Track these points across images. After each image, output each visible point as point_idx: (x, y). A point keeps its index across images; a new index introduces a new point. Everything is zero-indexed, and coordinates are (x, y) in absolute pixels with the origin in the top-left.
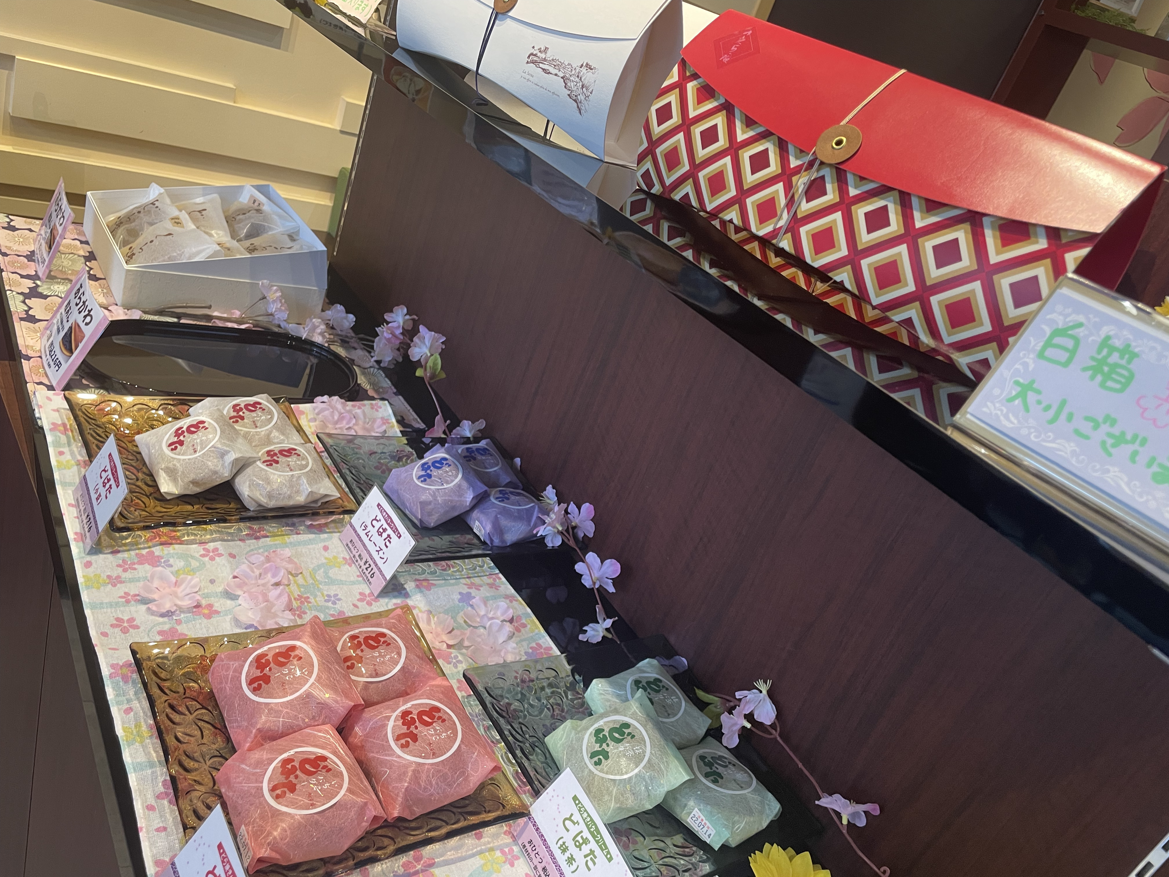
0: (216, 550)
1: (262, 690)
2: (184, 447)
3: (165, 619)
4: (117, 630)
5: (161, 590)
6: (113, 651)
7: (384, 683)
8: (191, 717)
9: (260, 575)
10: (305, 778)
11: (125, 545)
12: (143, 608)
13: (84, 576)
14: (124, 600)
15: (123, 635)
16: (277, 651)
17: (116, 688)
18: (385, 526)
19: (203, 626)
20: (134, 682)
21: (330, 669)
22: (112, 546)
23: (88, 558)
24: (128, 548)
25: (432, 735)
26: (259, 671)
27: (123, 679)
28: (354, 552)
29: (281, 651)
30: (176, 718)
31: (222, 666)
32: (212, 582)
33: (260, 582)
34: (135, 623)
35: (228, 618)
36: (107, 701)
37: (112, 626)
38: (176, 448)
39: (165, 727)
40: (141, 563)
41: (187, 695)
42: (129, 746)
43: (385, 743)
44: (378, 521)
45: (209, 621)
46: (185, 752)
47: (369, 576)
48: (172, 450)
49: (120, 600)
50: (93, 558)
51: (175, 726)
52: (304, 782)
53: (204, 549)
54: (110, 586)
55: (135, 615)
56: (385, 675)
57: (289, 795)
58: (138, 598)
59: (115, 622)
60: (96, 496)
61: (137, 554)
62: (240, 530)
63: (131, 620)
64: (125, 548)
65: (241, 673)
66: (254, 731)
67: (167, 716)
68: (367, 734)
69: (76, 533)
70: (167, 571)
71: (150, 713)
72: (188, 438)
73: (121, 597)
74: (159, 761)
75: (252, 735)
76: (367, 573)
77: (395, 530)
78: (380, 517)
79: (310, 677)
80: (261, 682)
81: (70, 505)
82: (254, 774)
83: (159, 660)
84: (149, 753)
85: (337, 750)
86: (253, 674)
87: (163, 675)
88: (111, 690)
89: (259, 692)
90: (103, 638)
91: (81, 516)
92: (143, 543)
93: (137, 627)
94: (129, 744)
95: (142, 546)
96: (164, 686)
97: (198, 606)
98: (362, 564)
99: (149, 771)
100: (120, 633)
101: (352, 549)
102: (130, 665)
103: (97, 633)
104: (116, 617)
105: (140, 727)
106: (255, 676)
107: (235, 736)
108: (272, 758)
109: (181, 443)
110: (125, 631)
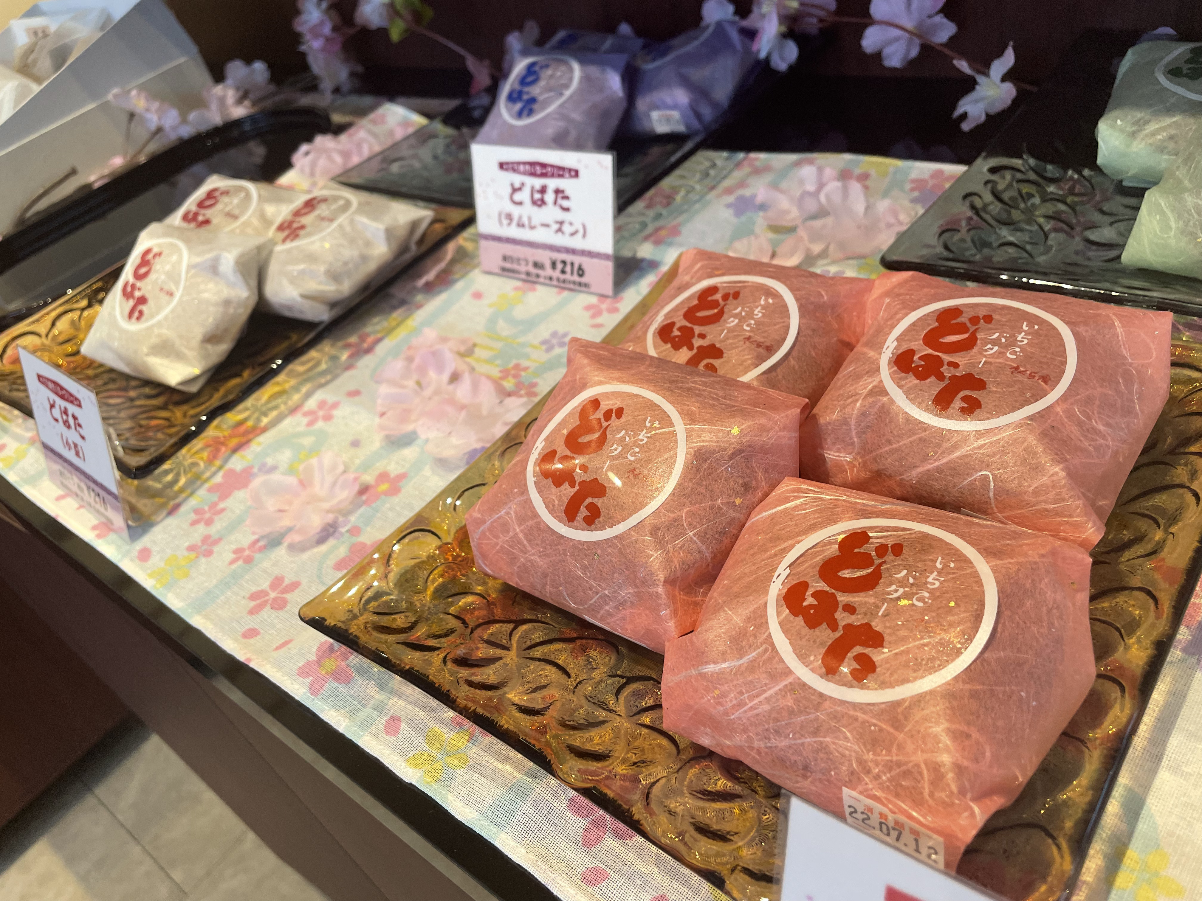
0: (322, 404)
1: (603, 511)
2: (151, 303)
3: (331, 542)
4: (267, 613)
5: (287, 508)
6: (285, 649)
7: (795, 353)
8: (513, 653)
9: (419, 383)
10: (872, 600)
11: (182, 490)
12: (281, 552)
13: (150, 575)
14: (240, 562)
15: (282, 613)
16: (565, 432)
17: (339, 702)
18: (538, 183)
19: (398, 508)
20: (362, 672)
21: (689, 389)
22: (163, 506)
23: (139, 545)
24: (189, 491)
25: (1001, 354)
26: (566, 485)
27: (337, 679)
28: (523, 268)
29: (571, 427)
30: (489, 675)
31: (489, 529)
32: (355, 444)
33: (427, 392)
34: (287, 582)
35: (427, 471)
36: (342, 737)
37: (252, 612)
38: (141, 313)
39: (484, 706)
40: (224, 497)
41: (471, 625)
42: (448, 787)
43: (923, 434)
44: (520, 189)
45: (401, 495)
46: (564, 725)
47: (576, 278)
48: (138, 319)
49: (234, 566)
50: (146, 541)
51: (499, 692)
52: (878, 607)
53: (305, 414)
54: (203, 560)
55: (277, 572)
56: (784, 340)
57: (880, 656)
58: (261, 543)
59: (253, 604)
60: (73, 452)
61: (210, 490)
62: (334, 358)
63: (277, 582)
64: (184, 495)
65: (536, 515)
66: (660, 590)
67: (470, 684)
68: (863, 448)
69: (94, 528)
70: (276, 477)
71: (434, 703)
72: (145, 287)
73: (232, 562)
74: (529, 774)
75: (664, 600)
76: (568, 276)
77: (560, 172)
78: (517, 179)
79: (672, 425)
80: (589, 500)
81: (59, 498)
82: (752, 667)
83: (374, 604)
84: (495, 771)
85: (859, 506)
86: (560, 500)
87: (400, 621)
88: (333, 713)
89: (601, 519)
90: (252, 641)
91: (82, 499)
92: (206, 468)
93: (295, 586)
94: (447, 782)
95: (208, 474)
96: (418, 638)
97: (364, 490)
98: (549, 271)
99: (527, 807)
100: (274, 613)
101: (515, 267)
102: (331, 649)
103: (236, 640)
104: (248, 596)
105: (438, 738)
106: (566, 501)
107: (629, 627)
108: (754, 611)
109: (142, 300)
110: (279, 605)
